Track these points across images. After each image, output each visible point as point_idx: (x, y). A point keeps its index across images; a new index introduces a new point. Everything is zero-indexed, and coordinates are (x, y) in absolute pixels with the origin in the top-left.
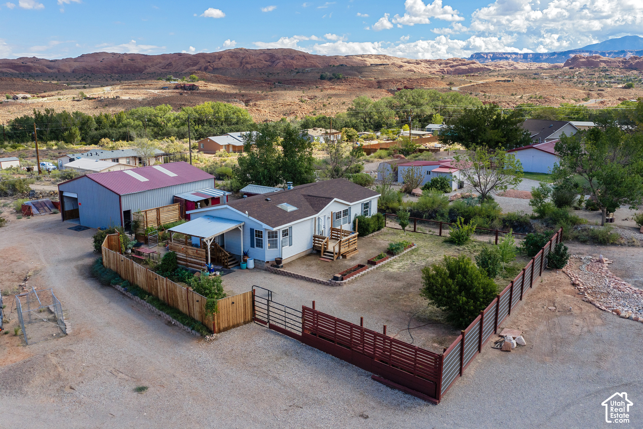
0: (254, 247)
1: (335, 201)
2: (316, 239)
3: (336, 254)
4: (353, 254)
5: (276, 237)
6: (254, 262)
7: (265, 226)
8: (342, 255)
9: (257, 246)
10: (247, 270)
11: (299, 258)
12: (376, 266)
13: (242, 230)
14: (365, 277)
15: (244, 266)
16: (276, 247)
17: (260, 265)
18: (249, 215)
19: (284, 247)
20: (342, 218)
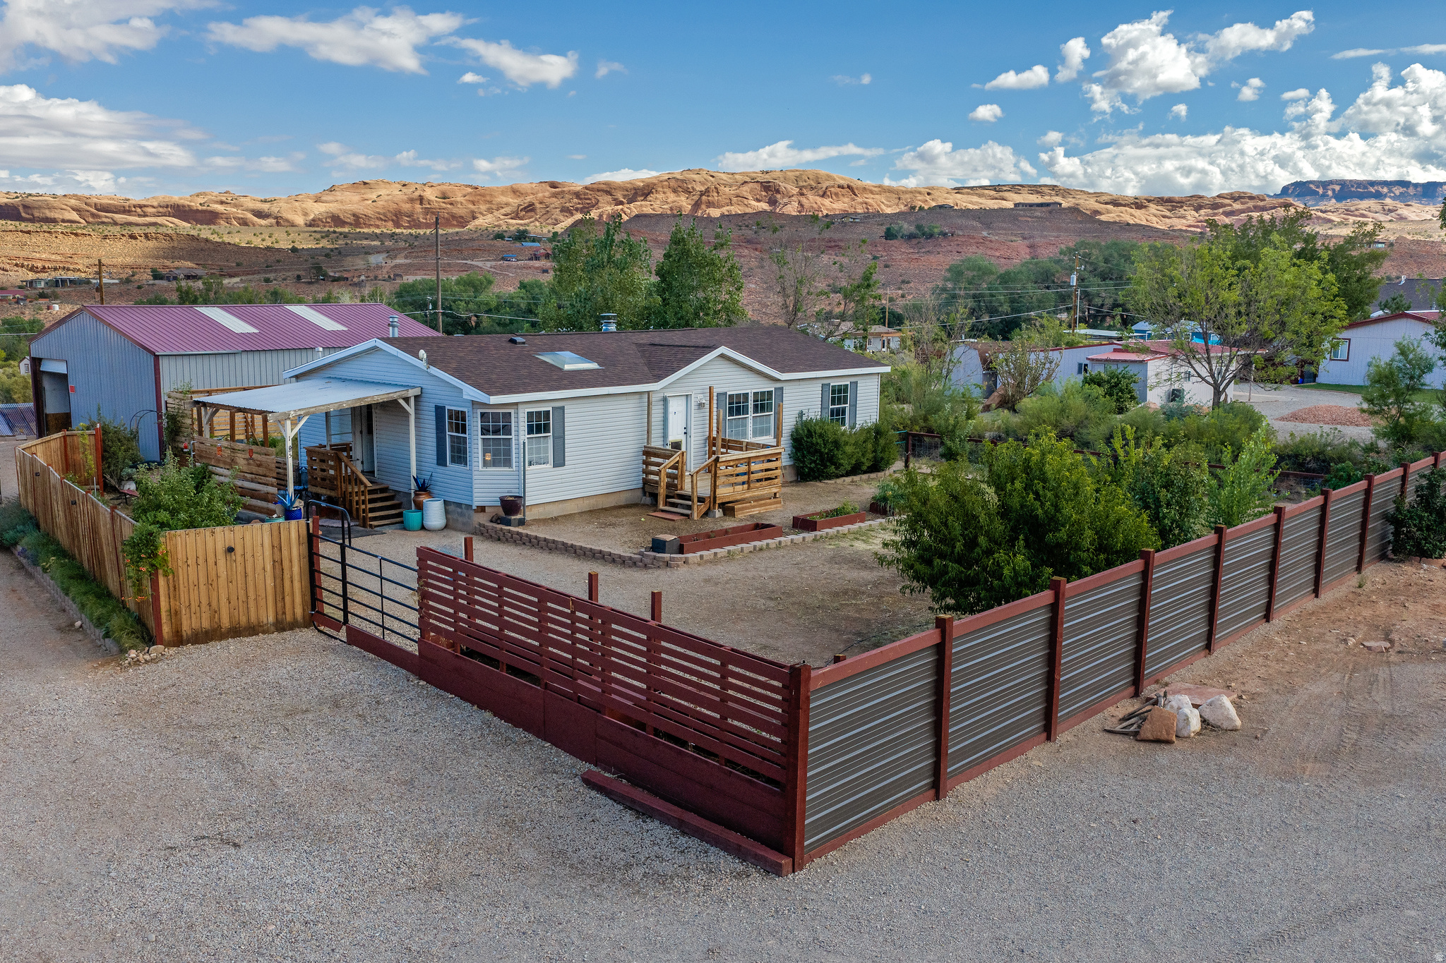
0: (445, 465)
1: (722, 356)
2: (653, 459)
3: (701, 500)
4: (762, 510)
5: (507, 430)
6: (447, 512)
7: (471, 393)
8: (722, 505)
9: (453, 461)
10: (422, 533)
11: (590, 511)
12: (818, 533)
13: (411, 410)
14: (766, 554)
15: (412, 517)
16: (508, 463)
17: (460, 519)
18: (431, 362)
19: (532, 467)
20: (751, 414)
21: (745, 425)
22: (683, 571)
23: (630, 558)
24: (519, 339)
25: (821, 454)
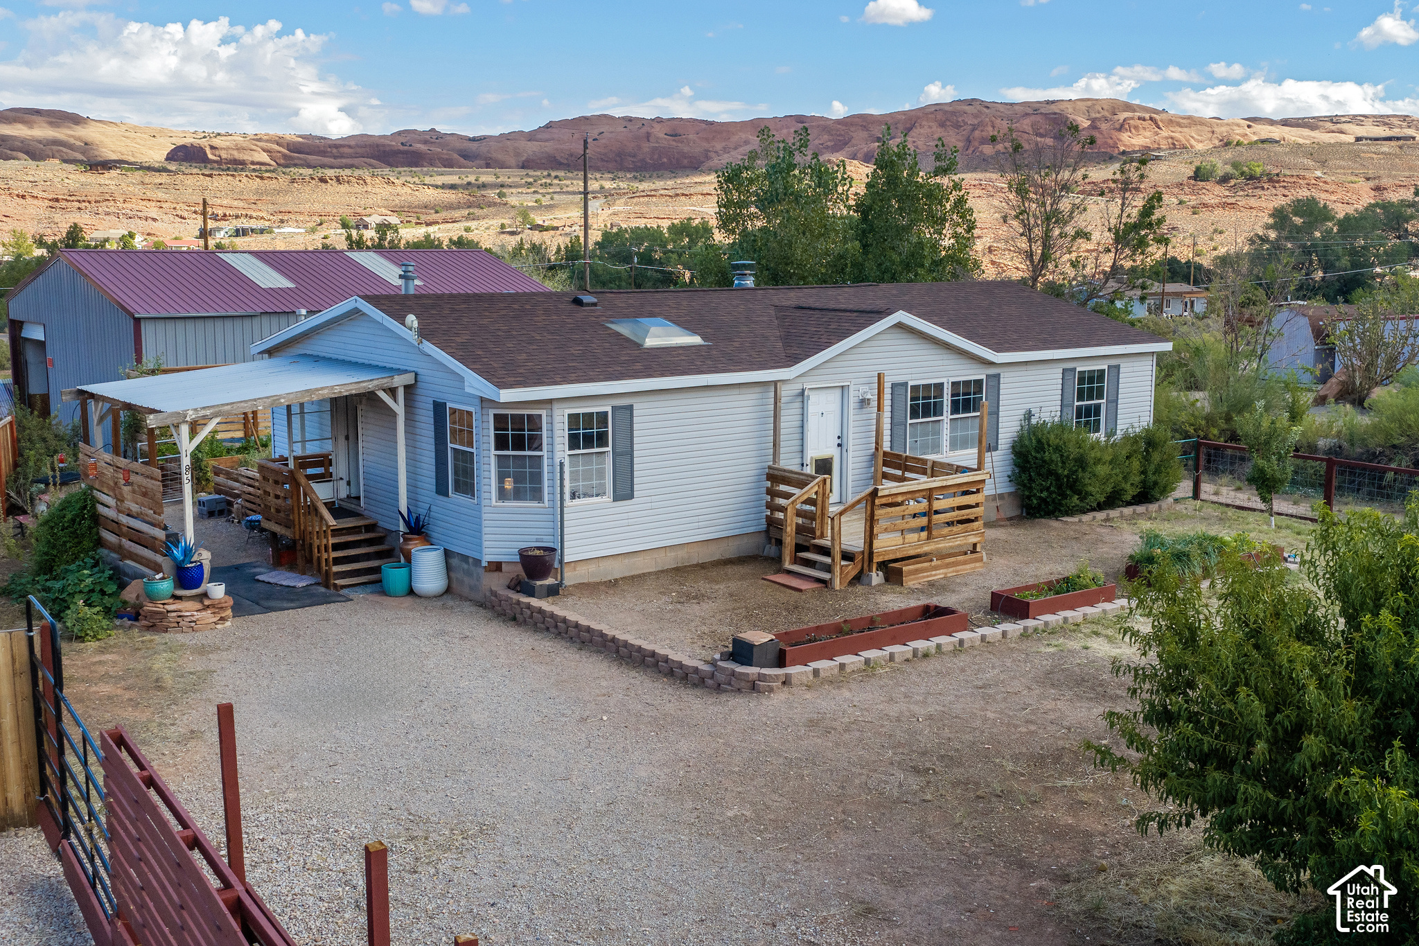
0: (447, 495)
1: (900, 326)
2: (783, 488)
3: (847, 556)
4: (950, 572)
5: (535, 443)
6: (448, 568)
7: (476, 384)
8: (883, 566)
9: (457, 488)
10: (409, 601)
11: (677, 569)
12: (1030, 623)
13: (399, 408)
14: (932, 665)
15: (394, 575)
16: (537, 495)
17: (466, 579)
18: (424, 333)
19: (577, 501)
20: (947, 416)
21: (937, 433)
22: (779, 698)
23: (696, 670)
24: (587, 299)
25: (1058, 477)
